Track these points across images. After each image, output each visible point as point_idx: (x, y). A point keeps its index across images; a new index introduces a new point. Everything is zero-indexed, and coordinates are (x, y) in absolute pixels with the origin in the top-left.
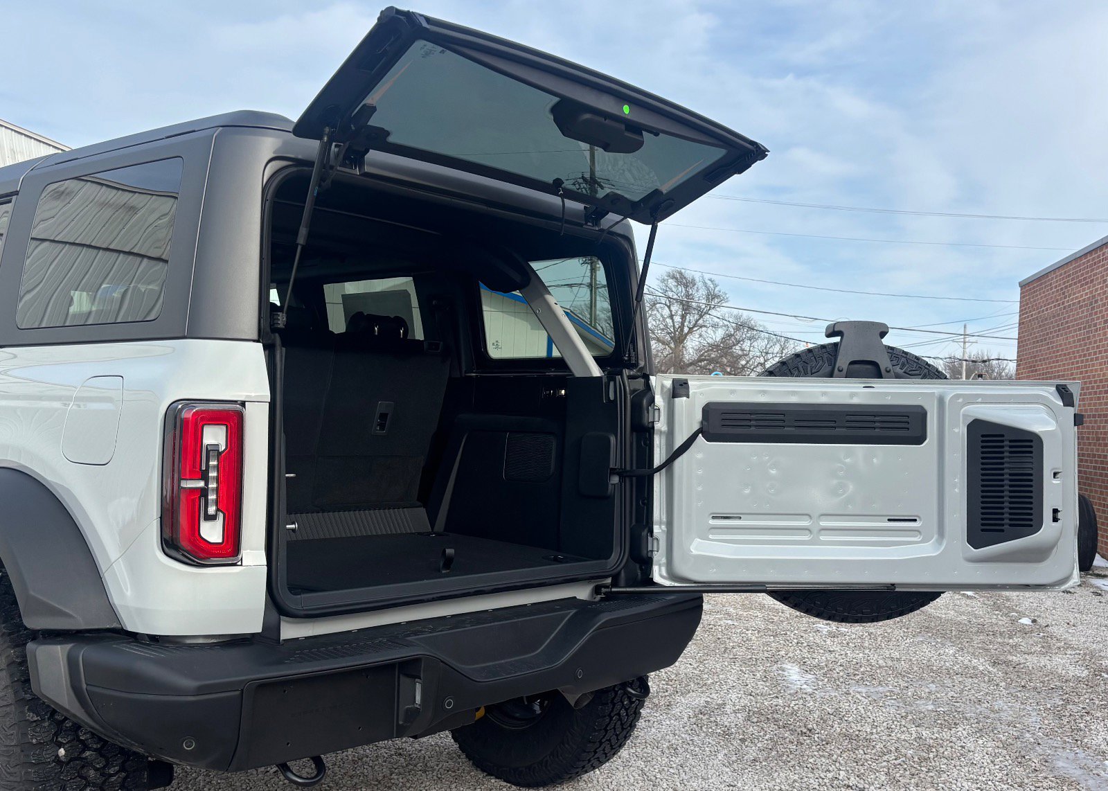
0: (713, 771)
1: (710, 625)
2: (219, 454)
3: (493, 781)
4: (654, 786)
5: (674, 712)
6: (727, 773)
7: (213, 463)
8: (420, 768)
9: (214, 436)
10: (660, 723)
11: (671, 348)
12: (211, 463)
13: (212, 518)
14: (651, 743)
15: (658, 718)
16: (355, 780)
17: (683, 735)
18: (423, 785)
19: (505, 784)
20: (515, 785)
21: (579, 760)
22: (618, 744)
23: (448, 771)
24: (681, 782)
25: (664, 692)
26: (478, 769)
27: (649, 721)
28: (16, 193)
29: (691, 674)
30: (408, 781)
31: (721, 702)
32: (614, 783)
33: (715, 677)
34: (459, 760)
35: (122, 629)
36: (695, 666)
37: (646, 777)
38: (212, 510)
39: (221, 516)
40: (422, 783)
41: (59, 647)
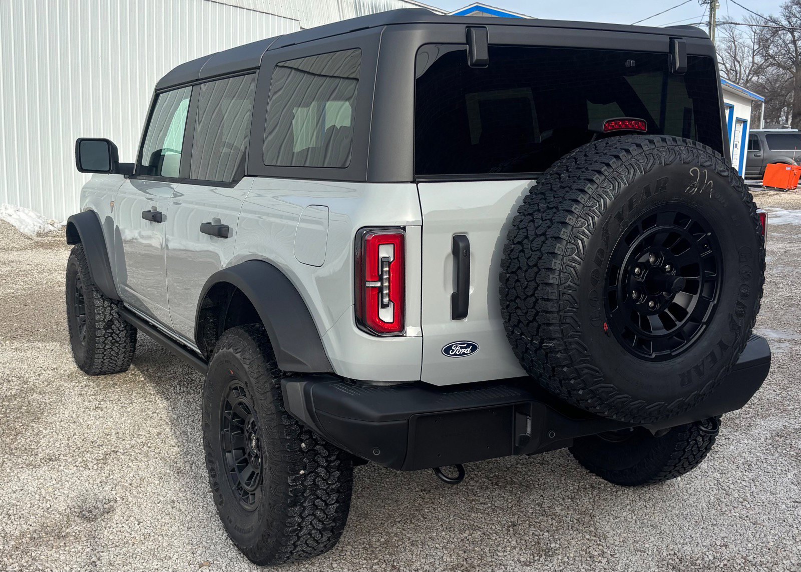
0: (782, 488)
1: (798, 355)
2: (389, 263)
3: (594, 477)
4: (726, 494)
5: (752, 433)
6: (794, 490)
7: (386, 269)
8: (539, 461)
9: (386, 252)
10: (739, 442)
11: (791, 72)
12: (384, 269)
13: (387, 306)
14: (728, 458)
15: (738, 437)
16: (491, 466)
17: (758, 454)
18: (540, 475)
19: (603, 481)
20: (611, 482)
21: (662, 471)
22: (696, 461)
23: (560, 466)
24: (751, 494)
25: (746, 415)
26: (583, 467)
27: (729, 439)
28: (259, 68)
29: (773, 400)
30: (529, 470)
31: (798, 427)
32: (692, 489)
33: (797, 404)
34: (569, 458)
35: (334, 373)
36: (779, 392)
37: (720, 486)
38: (386, 300)
39: (392, 305)
40: (539, 473)
41: (299, 383)
